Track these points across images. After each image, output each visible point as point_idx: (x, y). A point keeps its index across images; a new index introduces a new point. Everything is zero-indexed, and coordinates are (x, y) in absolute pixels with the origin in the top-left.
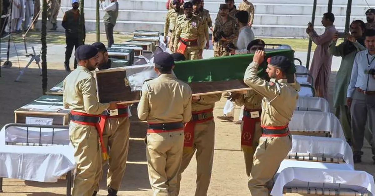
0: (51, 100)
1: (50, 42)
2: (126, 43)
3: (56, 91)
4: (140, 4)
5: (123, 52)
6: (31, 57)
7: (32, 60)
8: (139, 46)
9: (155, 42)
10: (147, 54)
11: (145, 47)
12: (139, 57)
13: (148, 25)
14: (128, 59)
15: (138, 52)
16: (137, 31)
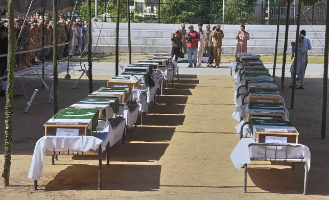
0: (91, 100)
1: (94, 61)
2: (148, 60)
3: (96, 94)
4: (161, 34)
5: (145, 66)
6: (82, 71)
7: (83, 74)
8: (156, 62)
9: (169, 59)
10: (163, 68)
11: (160, 63)
12: (157, 70)
13: (166, 48)
14: (148, 71)
15: (155, 67)
16: (156, 52)
